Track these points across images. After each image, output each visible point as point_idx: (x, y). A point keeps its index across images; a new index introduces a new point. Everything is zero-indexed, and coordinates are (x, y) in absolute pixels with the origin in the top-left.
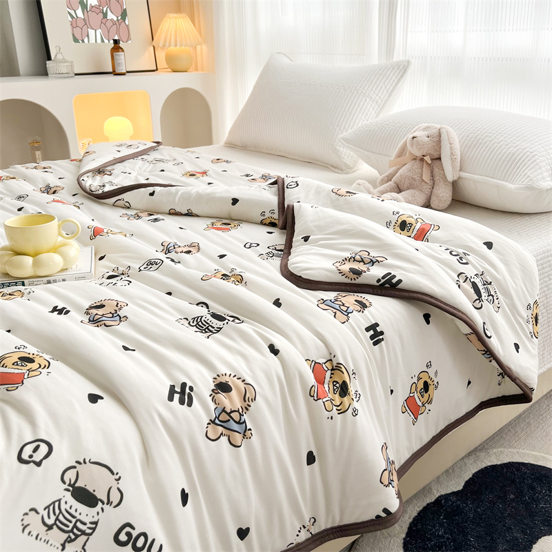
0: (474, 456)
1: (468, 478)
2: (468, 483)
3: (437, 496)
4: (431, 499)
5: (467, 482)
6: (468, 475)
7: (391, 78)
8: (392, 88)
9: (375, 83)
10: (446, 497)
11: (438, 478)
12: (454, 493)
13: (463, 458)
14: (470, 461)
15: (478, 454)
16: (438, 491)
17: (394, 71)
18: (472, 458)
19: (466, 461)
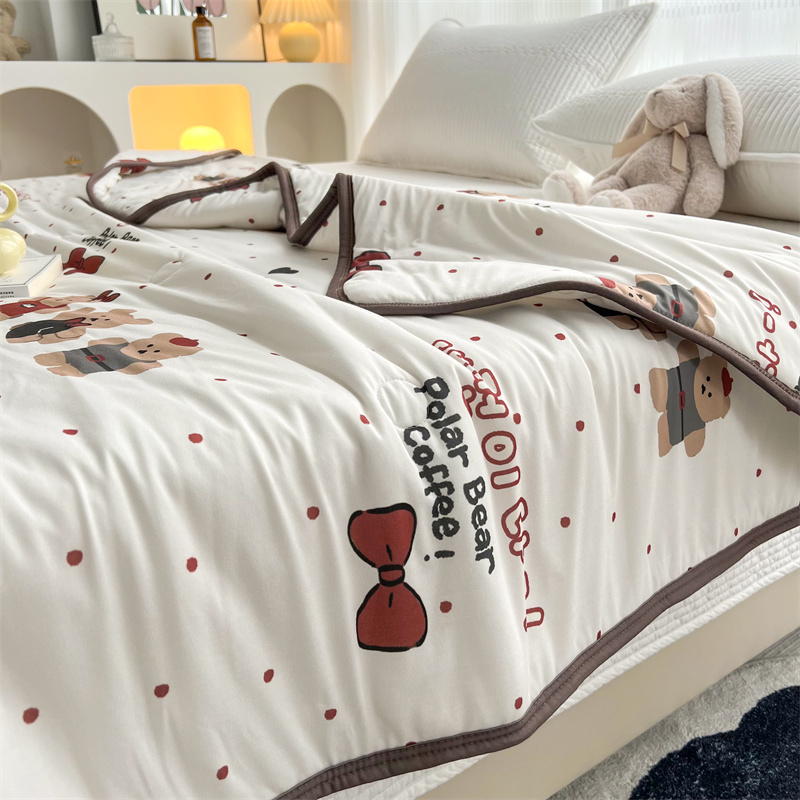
0: (760, 667)
1: (750, 708)
2: (748, 719)
3: (688, 740)
4: (676, 744)
5: (746, 716)
6: (749, 704)
7: (623, 33)
8: (624, 49)
9: (597, 41)
10: (706, 743)
11: (691, 705)
12: (721, 736)
13: (738, 671)
14: (751, 677)
15: (768, 664)
16: (690, 730)
17: (628, 21)
18: (757, 670)
19: (745, 675)
